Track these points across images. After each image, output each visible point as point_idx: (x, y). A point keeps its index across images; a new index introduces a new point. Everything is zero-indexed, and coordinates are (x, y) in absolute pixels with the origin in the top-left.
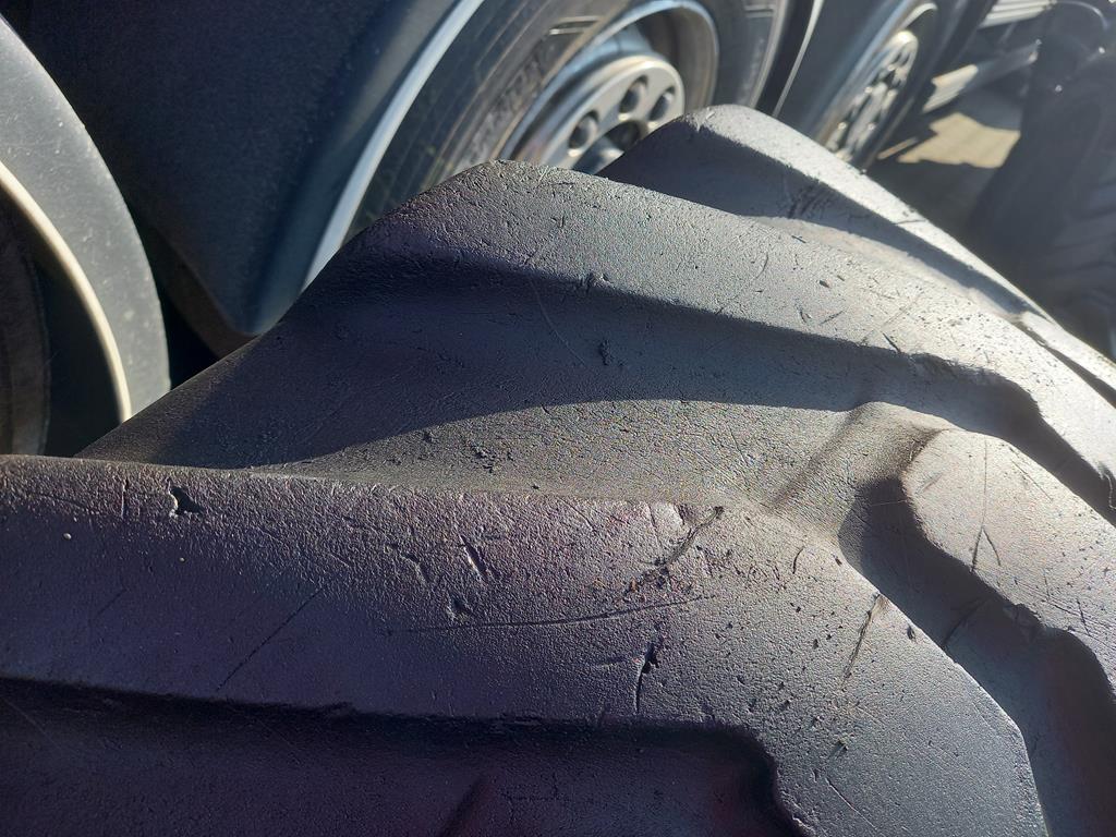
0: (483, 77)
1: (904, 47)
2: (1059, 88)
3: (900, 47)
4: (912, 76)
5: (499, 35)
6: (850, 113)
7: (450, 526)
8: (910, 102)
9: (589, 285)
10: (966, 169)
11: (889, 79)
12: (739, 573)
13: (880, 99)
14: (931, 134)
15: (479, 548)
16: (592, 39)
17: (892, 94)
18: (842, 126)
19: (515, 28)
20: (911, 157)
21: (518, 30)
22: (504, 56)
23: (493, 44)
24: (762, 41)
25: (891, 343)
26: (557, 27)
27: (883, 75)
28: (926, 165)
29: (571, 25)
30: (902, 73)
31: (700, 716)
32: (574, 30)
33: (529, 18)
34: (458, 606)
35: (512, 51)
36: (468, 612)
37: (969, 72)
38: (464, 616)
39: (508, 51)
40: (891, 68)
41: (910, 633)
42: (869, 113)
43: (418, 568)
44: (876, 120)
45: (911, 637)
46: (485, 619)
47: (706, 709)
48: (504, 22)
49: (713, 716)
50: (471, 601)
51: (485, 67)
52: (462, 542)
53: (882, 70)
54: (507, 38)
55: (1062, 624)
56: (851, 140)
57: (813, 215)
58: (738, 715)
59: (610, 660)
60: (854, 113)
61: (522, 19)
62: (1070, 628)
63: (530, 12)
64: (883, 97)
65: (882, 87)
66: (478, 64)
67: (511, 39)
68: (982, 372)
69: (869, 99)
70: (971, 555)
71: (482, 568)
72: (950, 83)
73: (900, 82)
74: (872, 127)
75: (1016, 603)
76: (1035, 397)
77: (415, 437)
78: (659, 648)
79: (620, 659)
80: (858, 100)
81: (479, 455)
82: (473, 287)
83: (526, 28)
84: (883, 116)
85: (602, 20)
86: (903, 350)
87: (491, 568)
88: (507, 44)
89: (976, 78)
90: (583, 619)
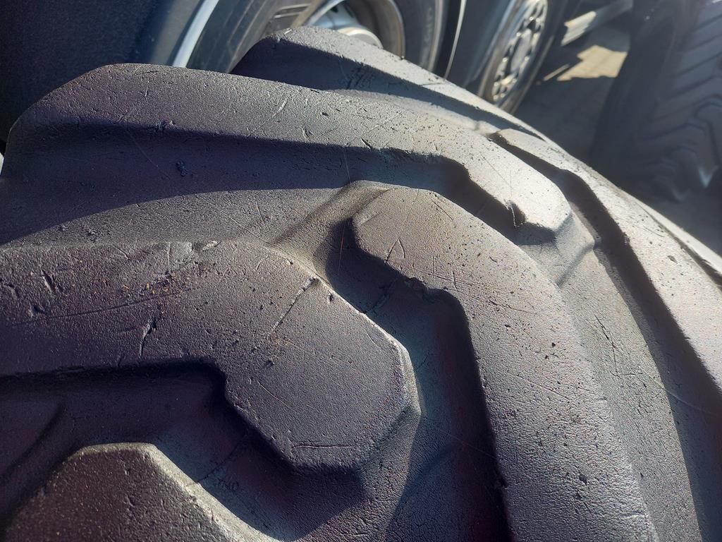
0: (234, 49)
1: (537, 4)
2: (648, 18)
3: (534, 4)
4: (547, 22)
5: (239, 22)
6: (509, 50)
7: (36, 265)
8: (551, 40)
9: (163, 128)
10: (603, 79)
11: (531, 25)
12: (219, 274)
13: (528, 39)
14: (579, 61)
15: (53, 276)
16: (308, 19)
17: (537, 36)
18: (505, 60)
19: (250, 17)
20: (566, 77)
21: (252, 18)
22: (245, 36)
23: (236, 27)
24: (430, 9)
25: (367, 144)
26: (278, 13)
27: (526, 24)
28: (576, 81)
29: (288, 11)
30: (540, 21)
31: (181, 354)
32: (292, 14)
33: (257, 9)
34: (36, 309)
35: (250, 32)
36: (42, 312)
37: (590, 16)
38: (39, 314)
39: (247, 32)
40: (531, 19)
41: (331, 298)
42: (522, 50)
43: (13, 291)
44: (529, 53)
45: (331, 300)
46: (51, 314)
47: (184, 350)
48: (241, 13)
49: (189, 354)
50: (44, 305)
51: (235, 44)
52: (42, 273)
53: (525, 20)
54: (245, 24)
55: (439, 286)
56: (513, 68)
57: (363, 86)
58: (204, 350)
59: (127, 330)
60: (511, 50)
61: (253, 11)
62: (445, 288)
63: (257, 6)
64: (531, 39)
65: (528, 32)
66: (229, 42)
67: (248, 24)
68: (431, 156)
69: (520, 41)
70: (387, 254)
71: (52, 286)
72: (577, 26)
73: (540, 26)
74: (527, 59)
75: (411, 276)
76: (466, 167)
77: (53, 229)
78: (159, 319)
79: (133, 328)
80: (513, 42)
81: (90, 234)
82: (94, 139)
83: (256, 16)
84: (533, 50)
85: (311, 6)
86: (374, 147)
87: (58, 286)
88: (246, 27)
89: (595, 19)
90: (113, 308)
